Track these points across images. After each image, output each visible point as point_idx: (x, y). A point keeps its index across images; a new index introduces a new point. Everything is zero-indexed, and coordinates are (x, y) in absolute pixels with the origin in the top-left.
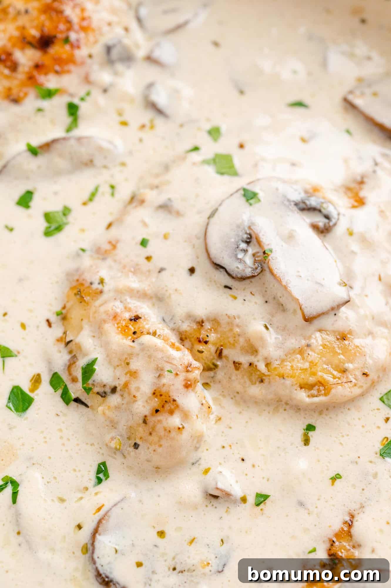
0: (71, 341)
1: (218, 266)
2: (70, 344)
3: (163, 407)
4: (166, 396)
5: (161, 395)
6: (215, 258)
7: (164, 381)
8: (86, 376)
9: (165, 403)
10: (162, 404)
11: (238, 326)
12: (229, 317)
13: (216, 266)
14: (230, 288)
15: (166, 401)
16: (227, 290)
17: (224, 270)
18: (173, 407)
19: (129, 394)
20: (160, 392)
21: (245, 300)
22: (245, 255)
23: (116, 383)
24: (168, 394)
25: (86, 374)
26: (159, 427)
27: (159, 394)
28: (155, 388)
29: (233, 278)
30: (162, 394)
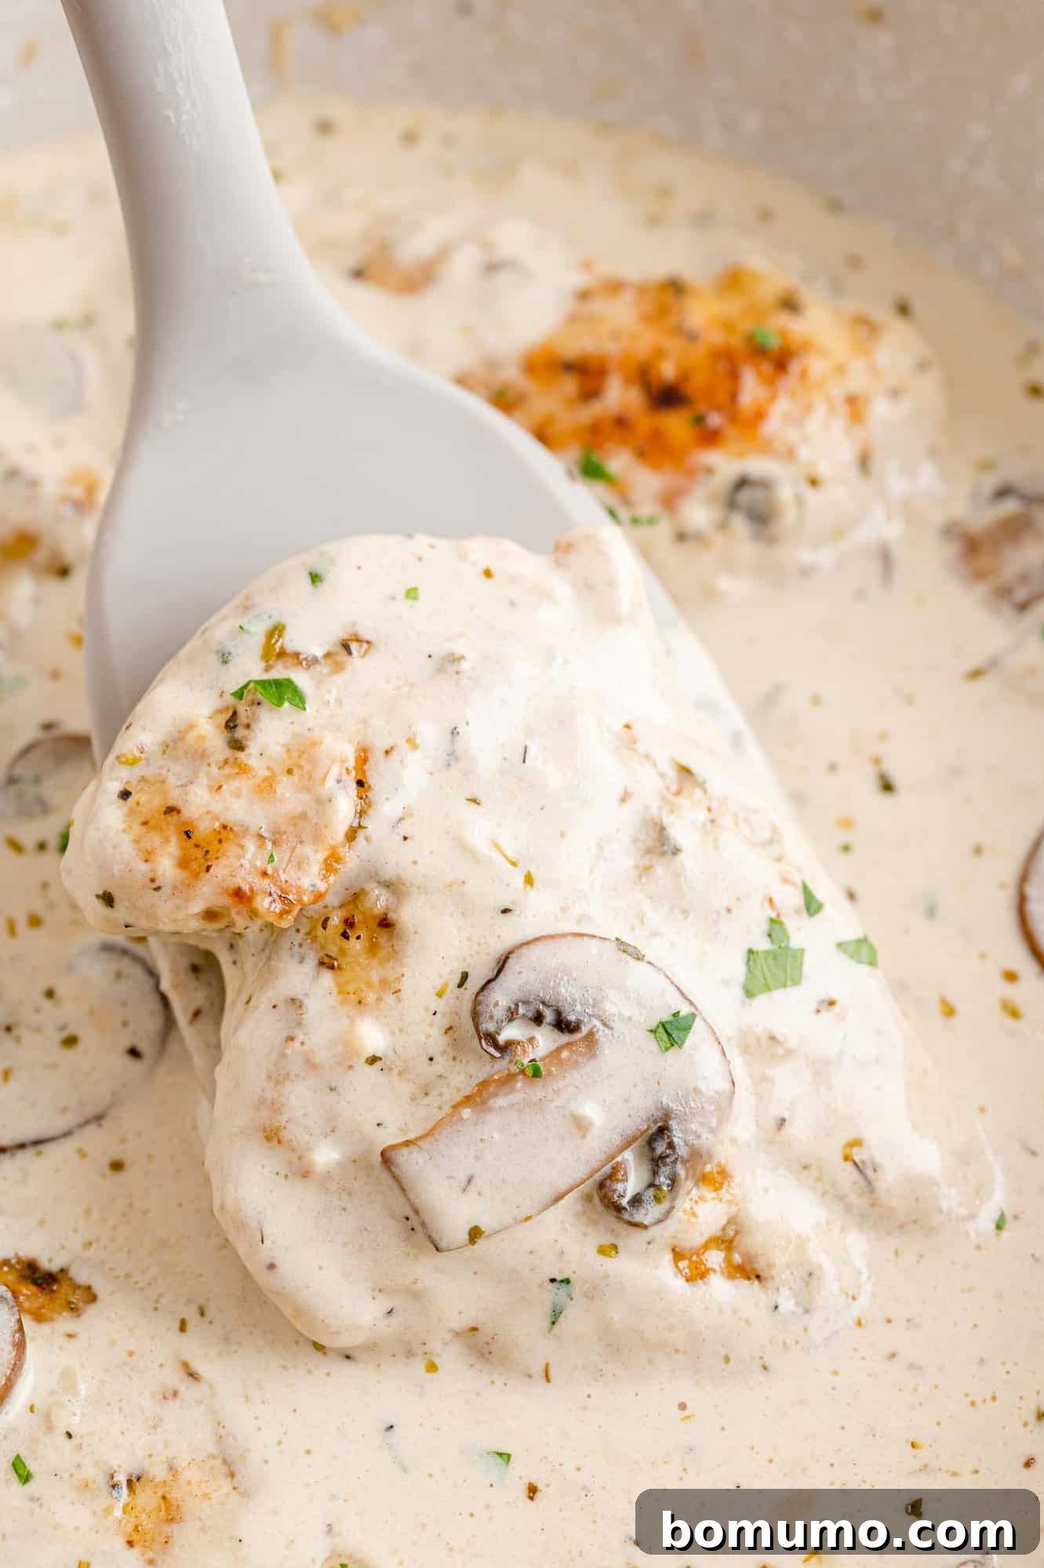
0: (350, 653)
1: (502, 964)
2: (344, 652)
3: (197, 846)
4: (218, 851)
5: (220, 841)
6: (519, 957)
7: (251, 846)
8: (272, 686)
9: (205, 849)
10: (203, 844)
11: (379, 1000)
12: (398, 980)
13: (503, 958)
14: (460, 985)
15: (207, 852)
16: (457, 979)
17: (494, 977)
18: (194, 865)
19: (228, 777)
20: (228, 839)
21: (434, 1014)
22: (531, 1019)
23: (253, 748)
24: (223, 855)
25: (274, 686)
26: (156, 839)
27: (222, 837)
28: (235, 829)
29: (478, 994)
30: (223, 844)
